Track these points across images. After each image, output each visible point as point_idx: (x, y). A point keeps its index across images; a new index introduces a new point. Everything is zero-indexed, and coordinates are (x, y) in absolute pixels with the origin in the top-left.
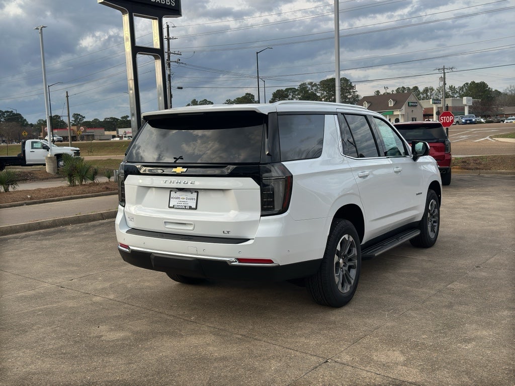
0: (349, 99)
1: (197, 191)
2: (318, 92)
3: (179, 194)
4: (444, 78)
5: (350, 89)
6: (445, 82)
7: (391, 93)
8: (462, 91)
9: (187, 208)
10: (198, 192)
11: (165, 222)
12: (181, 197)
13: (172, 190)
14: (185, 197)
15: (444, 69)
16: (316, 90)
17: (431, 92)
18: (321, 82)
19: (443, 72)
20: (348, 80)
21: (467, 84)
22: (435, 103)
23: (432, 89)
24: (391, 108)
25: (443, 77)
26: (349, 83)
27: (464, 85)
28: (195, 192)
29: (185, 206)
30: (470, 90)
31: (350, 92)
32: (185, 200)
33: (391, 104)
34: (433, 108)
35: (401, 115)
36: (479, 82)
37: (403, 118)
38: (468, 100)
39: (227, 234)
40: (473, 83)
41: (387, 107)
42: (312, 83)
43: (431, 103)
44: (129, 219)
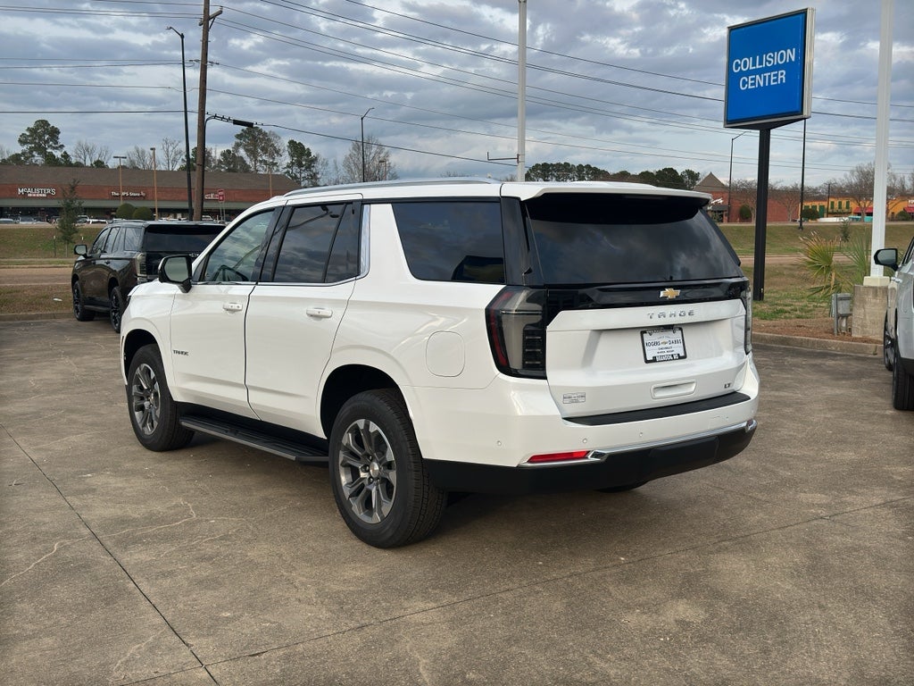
3: (656, 337)
9: (674, 357)
10: (681, 330)
11: (654, 389)
12: (661, 341)
13: (643, 331)
14: (667, 340)
32: (668, 345)
39: (728, 389)
44: (567, 401)
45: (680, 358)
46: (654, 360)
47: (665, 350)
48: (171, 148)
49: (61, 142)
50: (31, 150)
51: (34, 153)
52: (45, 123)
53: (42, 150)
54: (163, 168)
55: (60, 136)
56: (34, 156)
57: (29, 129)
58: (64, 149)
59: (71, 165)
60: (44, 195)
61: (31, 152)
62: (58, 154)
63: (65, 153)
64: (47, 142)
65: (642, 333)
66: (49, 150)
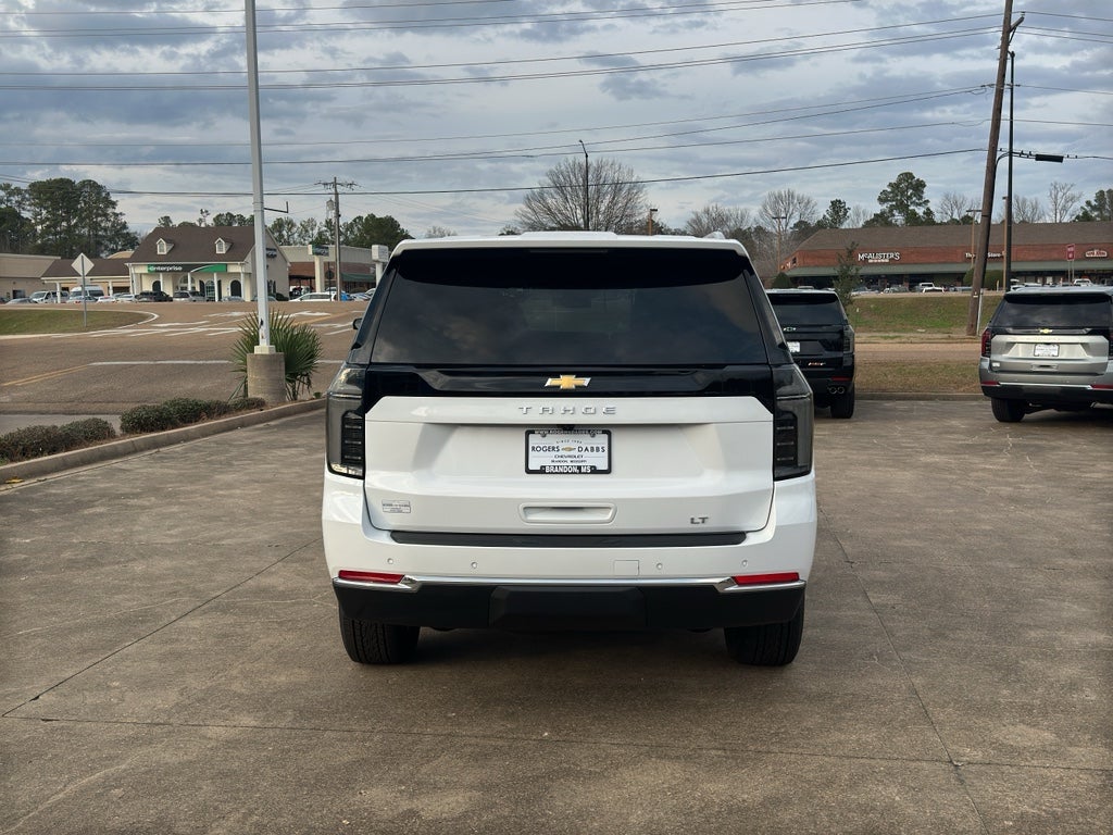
0: (105, 229)
1: (607, 430)
2: (23, 209)
3: (552, 440)
4: (337, 203)
5: (107, 207)
6: (337, 211)
7: (198, 224)
8: (352, 232)
9: (583, 470)
10: (609, 433)
11: (525, 508)
12: (561, 446)
13: (530, 429)
14: (576, 446)
15: (335, 184)
16: (19, 203)
17: (290, 230)
18: (33, 185)
19: (333, 191)
20: (100, 187)
21: (360, 218)
22: (317, 254)
23: (291, 224)
24: (221, 257)
25: (333, 199)
26: (104, 194)
27: (355, 220)
28: (604, 432)
29: (579, 468)
30: (367, 232)
31: (106, 215)
32: (576, 453)
33: (221, 248)
34: (314, 263)
35: (246, 274)
36: (383, 216)
37: (248, 282)
38: (381, 252)
39: (701, 525)
40: (372, 217)
41: (213, 255)
42: (8, 186)
43: (311, 253)
44: (388, 509)
45: (594, 471)
46: (542, 471)
47: (569, 459)
48: (1060, 194)
49: (926, 196)
50: (891, 209)
51: (895, 212)
52: (909, 176)
53: (902, 207)
54: (1048, 220)
55: (925, 190)
56: (894, 215)
57: (890, 185)
58: (929, 205)
59: (934, 223)
60: (887, 261)
61: (891, 211)
62: (920, 211)
63: (928, 209)
64: (909, 198)
65: (528, 433)
66: (911, 208)
